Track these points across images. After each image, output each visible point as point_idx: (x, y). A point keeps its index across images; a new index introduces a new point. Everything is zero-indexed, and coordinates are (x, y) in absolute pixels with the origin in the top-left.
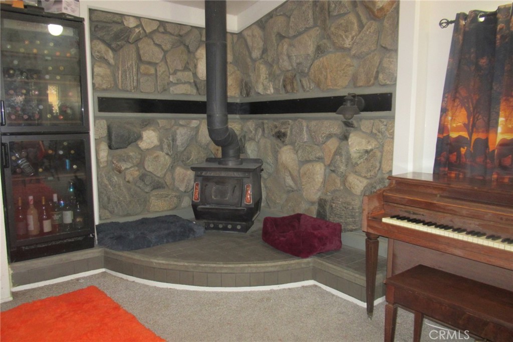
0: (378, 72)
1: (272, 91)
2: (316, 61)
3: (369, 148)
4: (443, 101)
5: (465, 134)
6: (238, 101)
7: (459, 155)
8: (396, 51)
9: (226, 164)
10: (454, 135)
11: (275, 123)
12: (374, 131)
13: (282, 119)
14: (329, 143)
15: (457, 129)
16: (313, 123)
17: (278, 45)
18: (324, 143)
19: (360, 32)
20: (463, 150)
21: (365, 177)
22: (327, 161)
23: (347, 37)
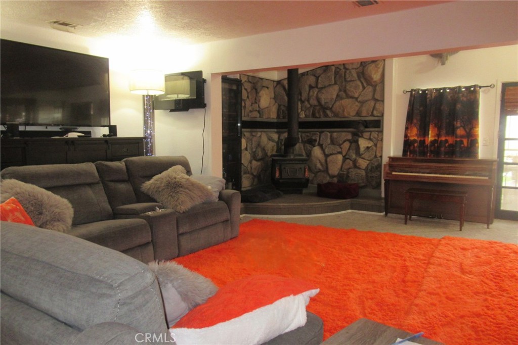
0: (373, 110)
1: (304, 116)
2: (337, 102)
3: (370, 145)
4: (406, 124)
5: (416, 138)
6: (276, 121)
7: (414, 147)
8: (383, 101)
9: (290, 157)
10: (412, 139)
11: (307, 134)
12: (372, 137)
13: (313, 132)
14: (345, 144)
15: (413, 136)
16: (335, 134)
17: (309, 91)
18: (342, 144)
19: (363, 91)
20: (416, 145)
21: (367, 160)
22: (344, 153)
23: (356, 92)
